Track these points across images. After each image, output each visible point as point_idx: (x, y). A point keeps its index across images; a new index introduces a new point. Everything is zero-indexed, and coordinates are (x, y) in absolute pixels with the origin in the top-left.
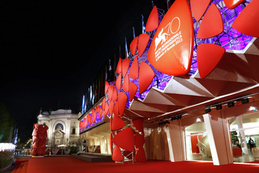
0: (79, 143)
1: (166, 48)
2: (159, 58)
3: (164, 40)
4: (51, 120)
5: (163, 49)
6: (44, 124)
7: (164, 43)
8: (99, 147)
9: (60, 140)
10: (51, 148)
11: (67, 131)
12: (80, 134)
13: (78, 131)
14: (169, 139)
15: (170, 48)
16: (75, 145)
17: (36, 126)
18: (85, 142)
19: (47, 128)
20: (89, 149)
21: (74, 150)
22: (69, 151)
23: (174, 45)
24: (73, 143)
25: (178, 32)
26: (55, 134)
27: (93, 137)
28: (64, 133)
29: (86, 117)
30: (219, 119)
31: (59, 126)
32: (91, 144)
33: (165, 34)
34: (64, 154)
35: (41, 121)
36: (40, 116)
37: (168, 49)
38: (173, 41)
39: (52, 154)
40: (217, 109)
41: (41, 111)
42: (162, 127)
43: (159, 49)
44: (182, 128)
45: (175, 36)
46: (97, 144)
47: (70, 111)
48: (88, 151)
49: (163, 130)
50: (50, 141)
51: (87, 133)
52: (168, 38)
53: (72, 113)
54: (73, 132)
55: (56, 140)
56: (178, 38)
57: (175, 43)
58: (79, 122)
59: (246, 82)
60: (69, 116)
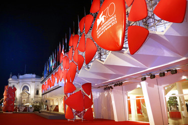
0: (41, 103)
1: (105, 28)
2: (99, 36)
3: (103, 21)
4: (19, 82)
5: (103, 29)
6: (14, 86)
7: (103, 24)
8: (57, 106)
9: (26, 100)
10: (19, 106)
11: (32, 92)
12: (42, 95)
13: (40, 92)
14: (113, 102)
15: (108, 28)
16: (38, 104)
17: (6, 87)
18: (46, 101)
19: (15, 89)
20: (49, 108)
21: (37, 108)
22: (33, 108)
23: (110, 26)
24: (37, 103)
25: (114, 15)
26: (22, 94)
27: (52, 98)
28: (29, 94)
29: (47, 81)
30: (156, 86)
31: (26, 88)
32: (51, 104)
33: (104, 16)
34: (29, 111)
35: (10, 83)
36: (11, 79)
37: (106, 29)
38: (110, 23)
39: (19, 111)
40: (151, 78)
41: (11, 75)
42: (108, 92)
43: (100, 29)
44: (125, 92)
45: (111, 19)
46: (56, 104)
47: (34, 76)
48: (48, 110)
49: (109, 94)
50: (18, 100)
51: (48, 94)
52: (106, 19)
53: (36, 77)
54: (37, 93)
55: (23, 99)
56: (113, 20)
57: (111, 24)
58: (41, 85)
59: (172, 56)
60: (34, 80)
